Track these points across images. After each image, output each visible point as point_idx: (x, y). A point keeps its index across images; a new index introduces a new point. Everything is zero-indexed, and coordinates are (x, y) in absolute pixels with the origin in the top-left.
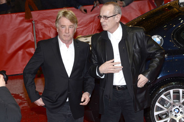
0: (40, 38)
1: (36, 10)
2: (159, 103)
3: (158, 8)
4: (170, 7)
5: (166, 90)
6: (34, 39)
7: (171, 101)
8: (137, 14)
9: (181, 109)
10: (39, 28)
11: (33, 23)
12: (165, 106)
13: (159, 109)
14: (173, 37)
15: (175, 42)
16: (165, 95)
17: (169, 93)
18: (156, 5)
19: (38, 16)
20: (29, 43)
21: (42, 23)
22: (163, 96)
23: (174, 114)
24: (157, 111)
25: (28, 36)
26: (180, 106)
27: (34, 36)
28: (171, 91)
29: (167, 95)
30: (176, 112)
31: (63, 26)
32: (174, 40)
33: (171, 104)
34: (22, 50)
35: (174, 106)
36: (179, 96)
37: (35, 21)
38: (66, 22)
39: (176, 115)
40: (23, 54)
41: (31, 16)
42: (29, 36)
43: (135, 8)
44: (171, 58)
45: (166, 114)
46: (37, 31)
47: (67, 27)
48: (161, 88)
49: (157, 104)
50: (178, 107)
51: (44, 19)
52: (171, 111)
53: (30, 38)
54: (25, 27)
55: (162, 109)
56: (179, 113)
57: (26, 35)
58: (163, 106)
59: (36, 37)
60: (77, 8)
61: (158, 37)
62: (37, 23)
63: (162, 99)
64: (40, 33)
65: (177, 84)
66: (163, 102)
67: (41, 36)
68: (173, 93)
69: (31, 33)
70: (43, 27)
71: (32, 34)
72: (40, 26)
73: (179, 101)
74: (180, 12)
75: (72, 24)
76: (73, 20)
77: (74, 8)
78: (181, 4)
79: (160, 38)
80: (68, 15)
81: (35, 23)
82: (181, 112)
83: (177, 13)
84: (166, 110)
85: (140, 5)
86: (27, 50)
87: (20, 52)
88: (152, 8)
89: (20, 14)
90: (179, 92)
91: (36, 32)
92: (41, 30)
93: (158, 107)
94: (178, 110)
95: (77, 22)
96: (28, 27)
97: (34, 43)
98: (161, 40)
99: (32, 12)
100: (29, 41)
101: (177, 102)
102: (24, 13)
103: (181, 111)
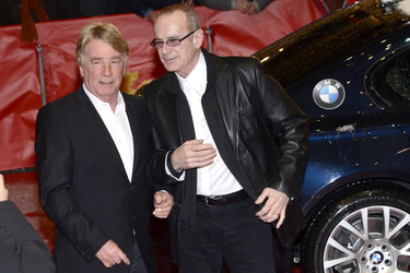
0: (54, 86)
1: (45, 21)
2: (335, 239)
3: (333, 16)
4: (360, 14)
5: (351, 209)
6: (40, 89)
7: (365, 236)
8: (283, 29)
9: (386, 254)
10: (52, 63)
11: (39, 50)
12: (349, 247)
13: (335, 254)
14: (368, 85)
15: (373, 95)
16: (350, 221)
17: (359, 217)
18: (327, 9)
19: (51, 33)
20: (30, 96)
21: (59, 50)
22: (344, 223)
23: (371, 266)
24: (331, 258)
25: (26, 81)
26: (384, 247)
27: (40, 82)
28: (364, 212)
29: (354, 222)
30: (375, 260)
31: (96, 60)
32: (369, 90)
33: (362, 241)
34: (12, 115)
35: (370, 246)
36: (383, 223)
37: (43, 46)
38: (103, 49)
39: (374, 269)
40: (15, 124)
41: (35, 36)
42: (29, 83)
43: (277, 15)
44: (364, 134)
45: (351, 265)
46: (47, 68)
47: (107, 62)
48: (340, 203)
49: (331, 242)
50: (379, 249)
51: (64, 41)
52: (364, 259)
53: (30, 86)
54: (19, 59)
55: (341, 254)
56: (383, 263)
57: (22, 80)
58: (345, 246)
59: (46, 84)
60: (142, 16)
61: (333, 84)
62: (48, 51)
63: (343, 230)
64: (55, 75)
65: (377, 195)
66: (344, 237)
67: (57, 82)
68: (369, 215)
69: (32, 75)
70: (63, 61)
71: (35, 76)
72: (54, 58)
73: (383, 236)
74: (385, 26)
75: (117, 54)
76: (118, 44)
77: (134, 16)
78: (386, 5)
79: (338, 85)
80: (106, 34)
81: (43, 51)
82: (387, 261)
83: (377, 28)
84: (351, 256)
85: (289, 10)
86: (24, 115)
87: (8, 120)
88: (318, 16)
89: (8, 29)
90: (381, 214)
91: (45, 71)
92: (57, 66)
93: (332, 249)
94: (379, 256)
95: (127, 50)
96: (27, 60)
97: (40, 97)
98: (340, 90)
99: (37, 25)
100: (29, 92)
101: (377, 237)
102: (19, 28)
103: (386, 257)
